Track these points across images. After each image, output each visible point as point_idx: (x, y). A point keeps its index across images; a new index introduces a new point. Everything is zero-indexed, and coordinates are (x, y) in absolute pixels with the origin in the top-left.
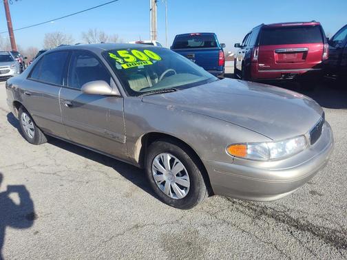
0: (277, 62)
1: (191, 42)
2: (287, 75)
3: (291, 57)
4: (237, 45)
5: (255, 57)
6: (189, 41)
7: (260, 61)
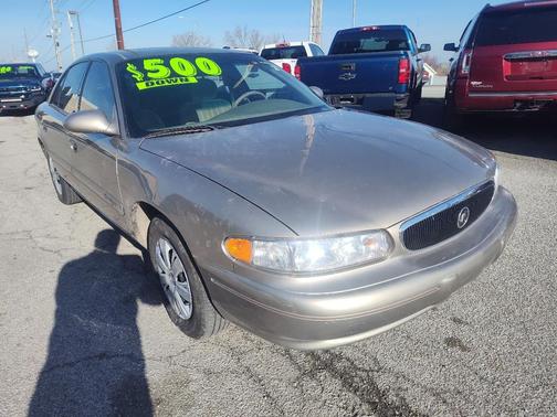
0: (507, 77)
1: (368, 43)
2: (526, 103)
3: (538, 67)
4: (449, 47)
5: (465, 69)
6: (362, 41)
7: (473, 75)
